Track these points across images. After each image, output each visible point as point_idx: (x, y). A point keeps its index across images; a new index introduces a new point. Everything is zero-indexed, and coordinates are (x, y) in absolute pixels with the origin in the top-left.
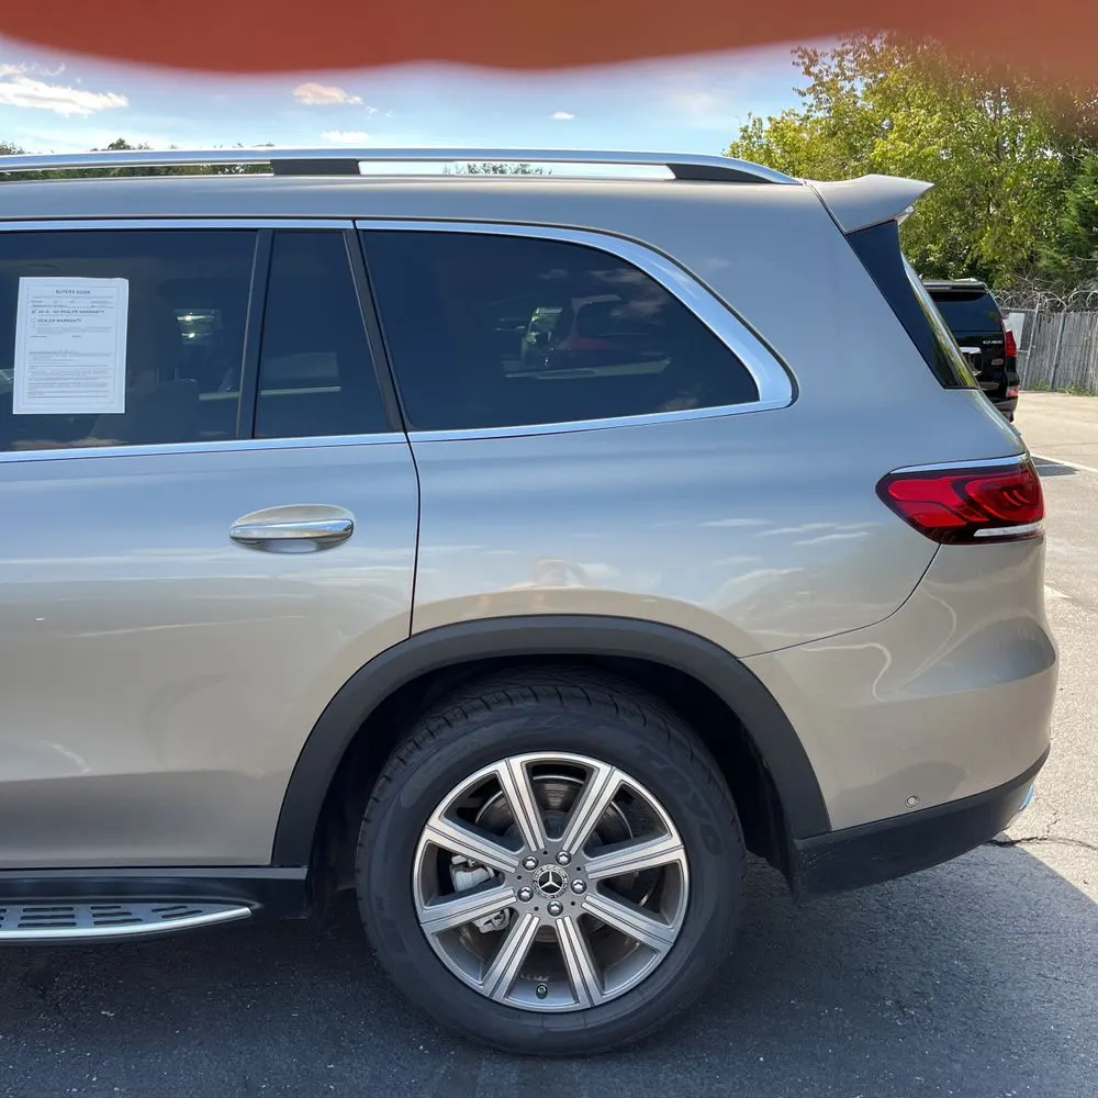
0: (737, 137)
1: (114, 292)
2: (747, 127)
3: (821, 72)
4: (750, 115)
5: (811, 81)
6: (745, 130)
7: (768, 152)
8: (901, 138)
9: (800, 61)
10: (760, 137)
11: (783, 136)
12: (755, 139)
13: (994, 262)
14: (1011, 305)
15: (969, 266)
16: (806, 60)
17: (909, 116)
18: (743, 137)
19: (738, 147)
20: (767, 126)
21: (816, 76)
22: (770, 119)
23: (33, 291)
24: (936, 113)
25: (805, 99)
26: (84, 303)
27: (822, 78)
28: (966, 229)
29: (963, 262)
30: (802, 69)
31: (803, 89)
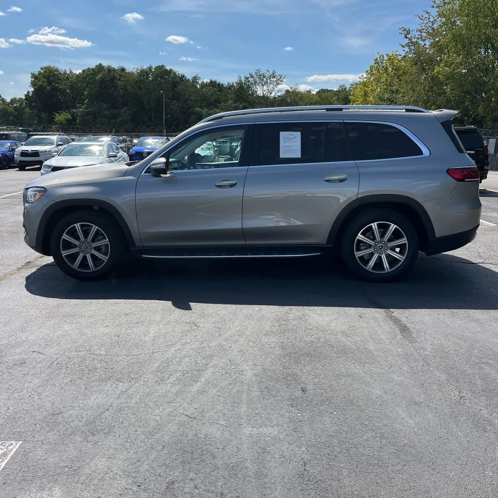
0: (372, 63)
1: (298, 135)
2: (377, 58)
3: (411, 37)
4: (378, 53)
5: (407, 41)
6: (376, 60)
7: (386, 69)
8: (446, 66)
9: (403, 32)
10: (383, 63)
11: (393, 62)
12: (380, 64)
13: (484, 117)
14: (490, 136)
15: (473, 119)
16: (405, 32)
17: (449, 57)
18: (375, 63)
19: (373, 67)
20: (386, 58)
21: (410, 39)
22: (387, 55)
23: (283, 135)
24: (460, 55)
25: (404, 49)
26: (293, 137)
27: (412, 39)
28: (473, 103)
29: (471, 117)
30: (404, 35)
31: (404, 44)
